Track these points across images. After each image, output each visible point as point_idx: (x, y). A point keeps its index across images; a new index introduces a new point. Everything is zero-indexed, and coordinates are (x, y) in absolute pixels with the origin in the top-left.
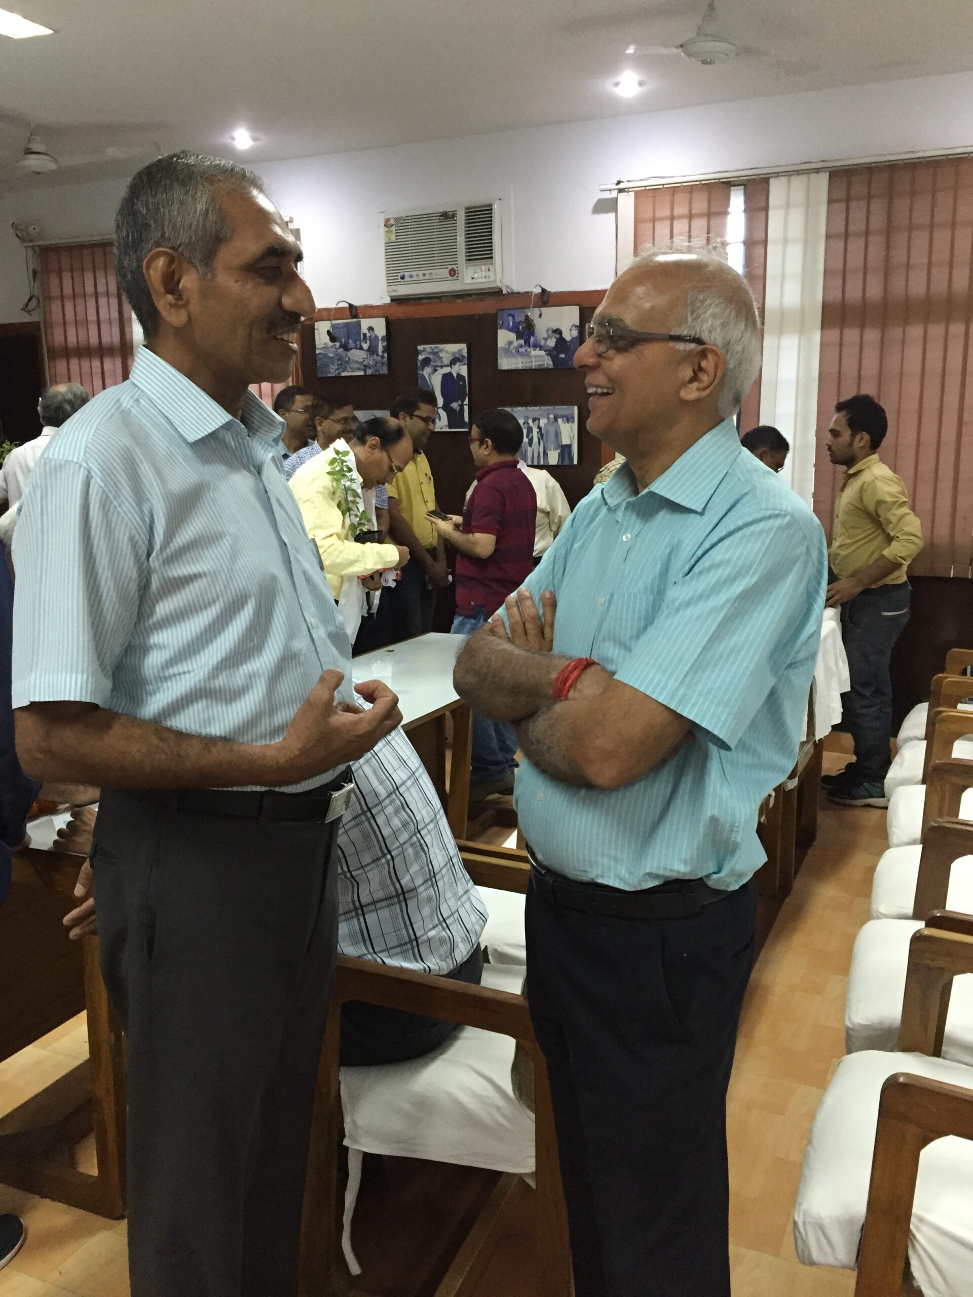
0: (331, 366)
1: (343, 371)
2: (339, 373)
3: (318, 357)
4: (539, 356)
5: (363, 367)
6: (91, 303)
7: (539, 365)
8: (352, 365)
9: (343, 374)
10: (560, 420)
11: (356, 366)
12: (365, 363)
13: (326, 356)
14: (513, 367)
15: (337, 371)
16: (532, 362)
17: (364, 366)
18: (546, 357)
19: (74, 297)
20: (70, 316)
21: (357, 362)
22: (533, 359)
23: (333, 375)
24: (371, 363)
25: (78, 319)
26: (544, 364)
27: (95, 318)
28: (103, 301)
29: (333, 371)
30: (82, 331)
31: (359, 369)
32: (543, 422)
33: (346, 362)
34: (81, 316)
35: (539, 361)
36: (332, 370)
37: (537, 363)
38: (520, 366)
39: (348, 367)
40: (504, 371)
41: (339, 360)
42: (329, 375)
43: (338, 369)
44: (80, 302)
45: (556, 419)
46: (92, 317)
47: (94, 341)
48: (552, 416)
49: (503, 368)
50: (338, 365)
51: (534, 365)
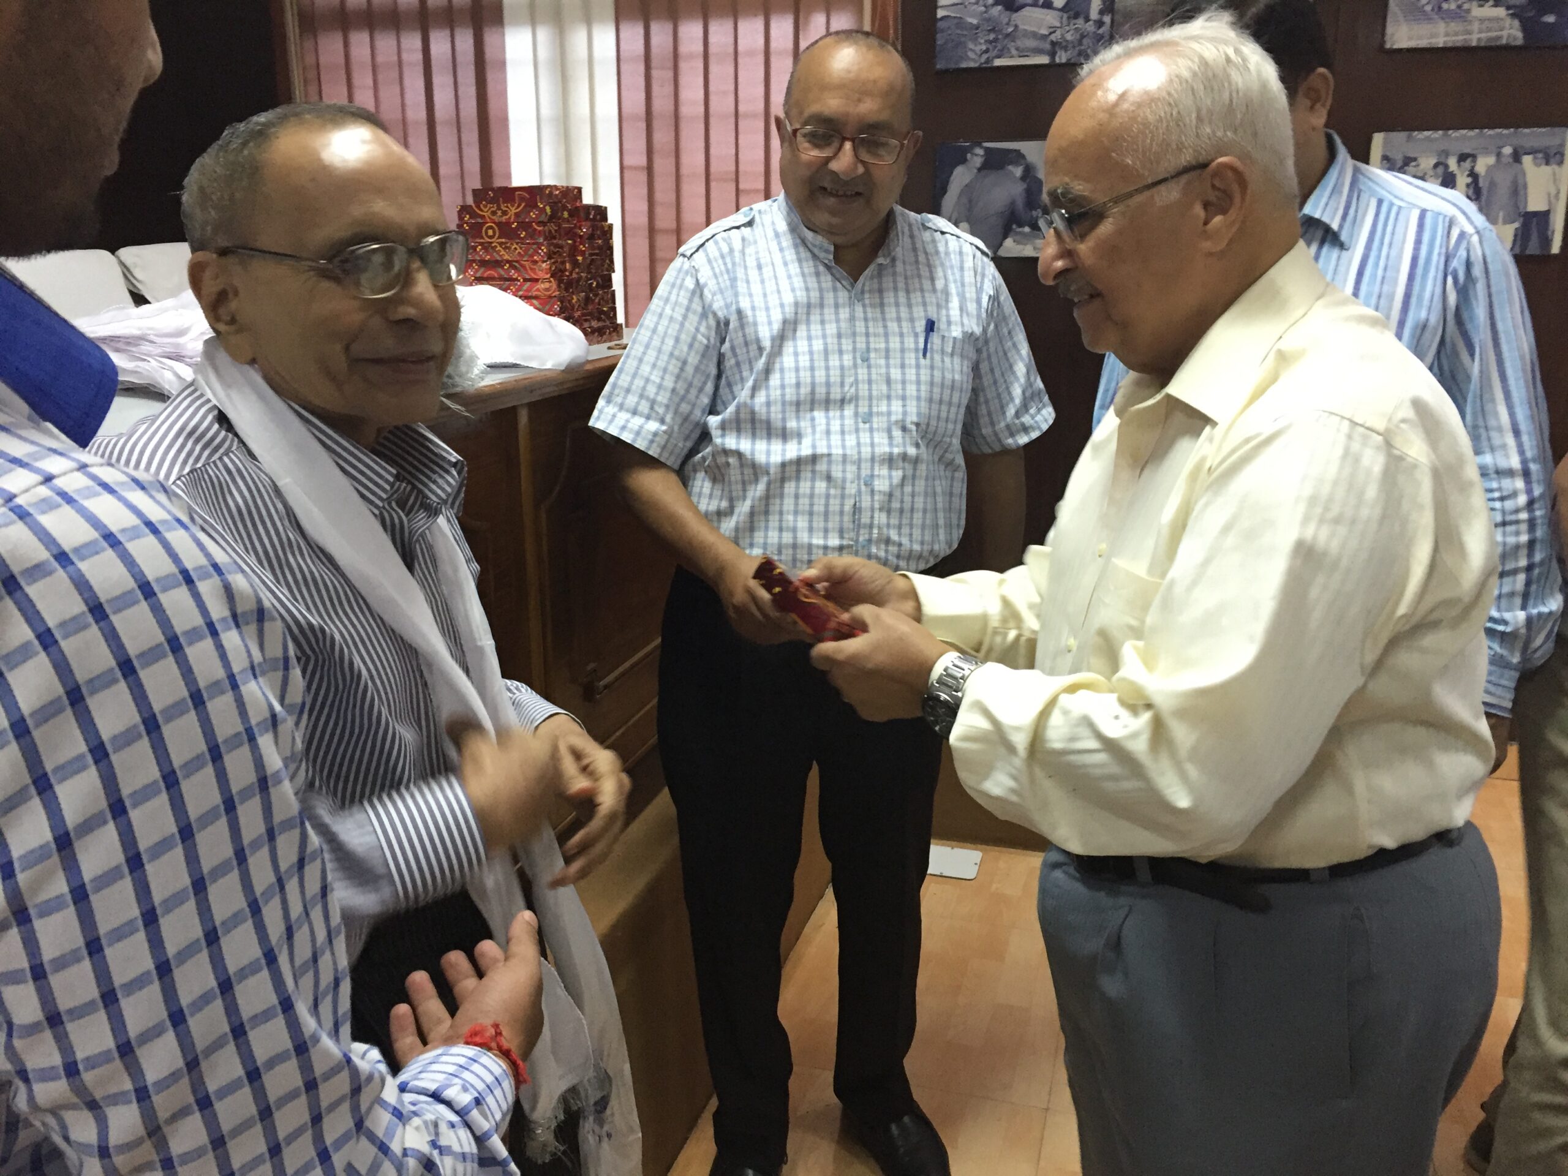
0: (971, 45)
1: (999, 57)
2: (988, 61)
3: (940, 24)
4: (1490, 20)
5: (1048, 46)
7: (1490, 39)
8: (1019, 43)
9: (998, 62)
10: (1527, 160)
11: (1031, 43)
12: (1053, 37)
13: (960, 22)
14: (1423, 43)
15: (985, 56)
16: (1469, 33)
17: (1053, 44)
18: (1508, 21)
21: (1034, 35)
22: (1476, 26)
23: (972, 65)
24: (1069, 37)
26: (1500, 38)
29: (973, 56)
31: (1039, 51)
32: (1483, 164)
33: (1008, 35)
35: (1489, 30)
36: (971, 55)
37: (1483, 35)
38: (1440, 42)
39: (1012, 46)
40: (1400, 50)
41: (993, 30)
42: (964, 65)
43: (987, 51)
45: (1517, 157)
48: (1507, 150)
49: (1395, 47)
50: (990, 42)
51: (1476, 37)
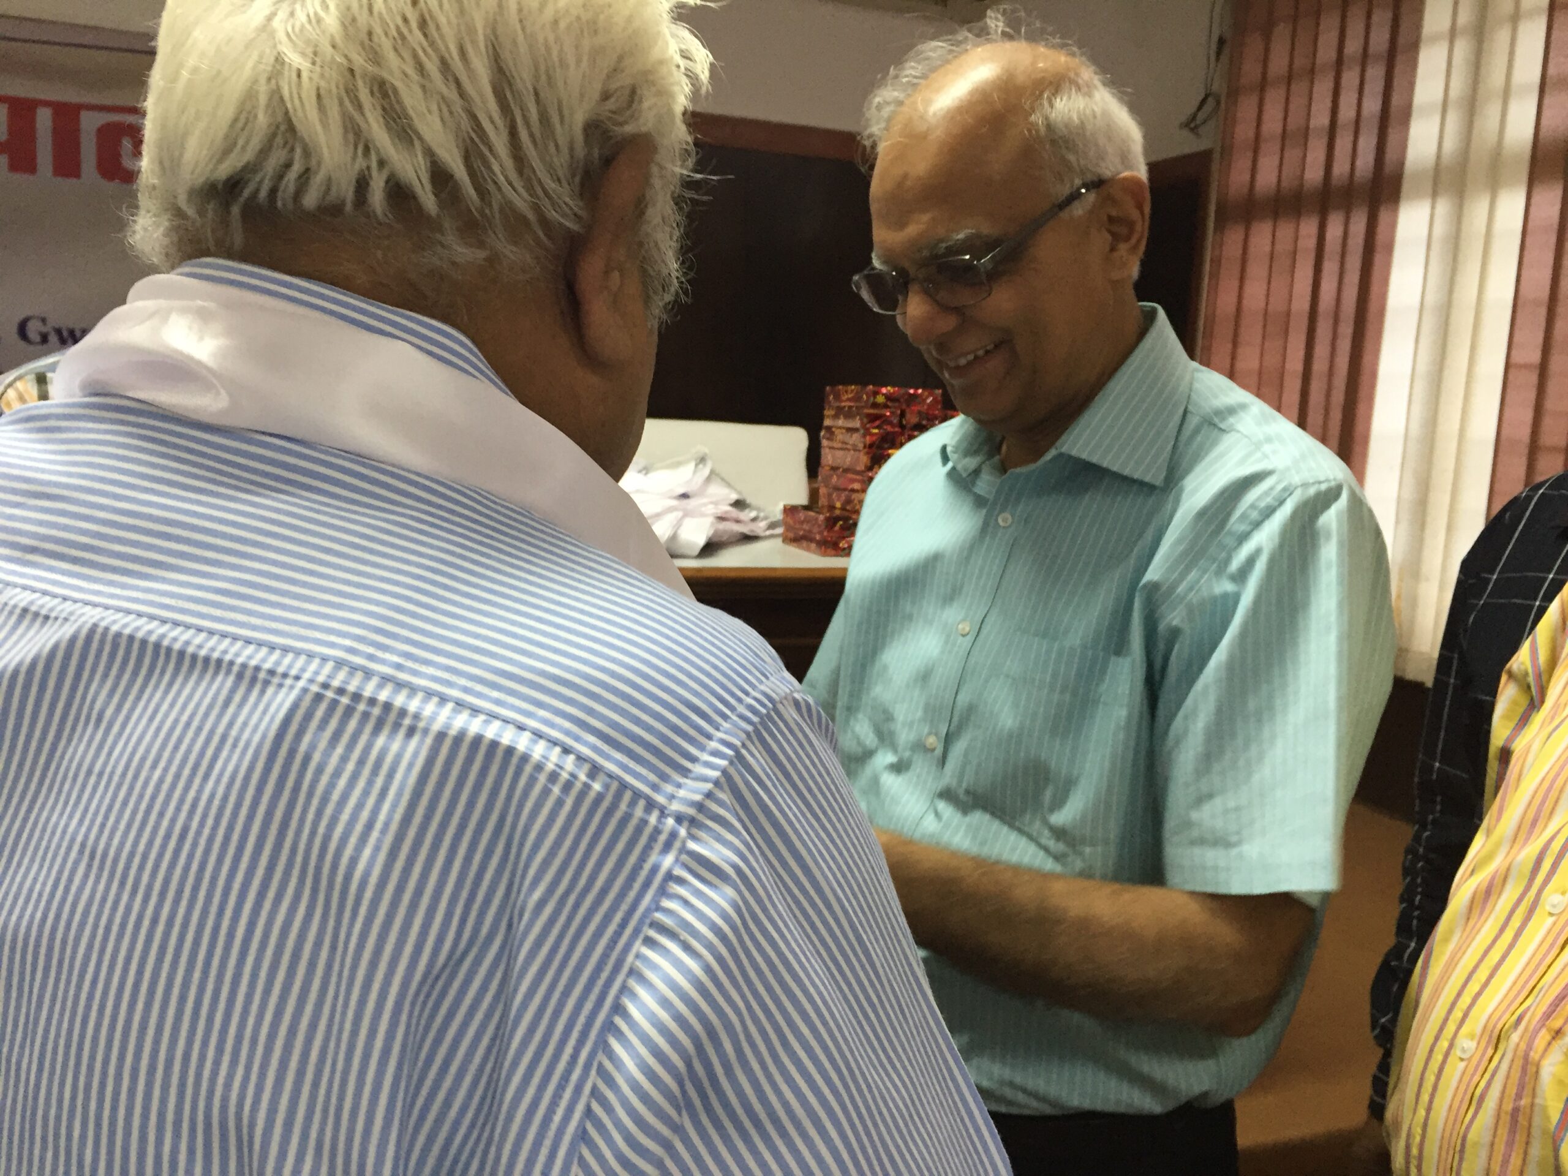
6: (1323, 88)
19: (1289, 79)
20: (1272, 124)
25: (1289, 128)
27: (1326, 121)
28: (1350, 78)
30: (1292, 155)
34: (1295, 121)
44: (1299, 87)
46: (1320, 119)
47: (1314, 174)
